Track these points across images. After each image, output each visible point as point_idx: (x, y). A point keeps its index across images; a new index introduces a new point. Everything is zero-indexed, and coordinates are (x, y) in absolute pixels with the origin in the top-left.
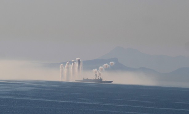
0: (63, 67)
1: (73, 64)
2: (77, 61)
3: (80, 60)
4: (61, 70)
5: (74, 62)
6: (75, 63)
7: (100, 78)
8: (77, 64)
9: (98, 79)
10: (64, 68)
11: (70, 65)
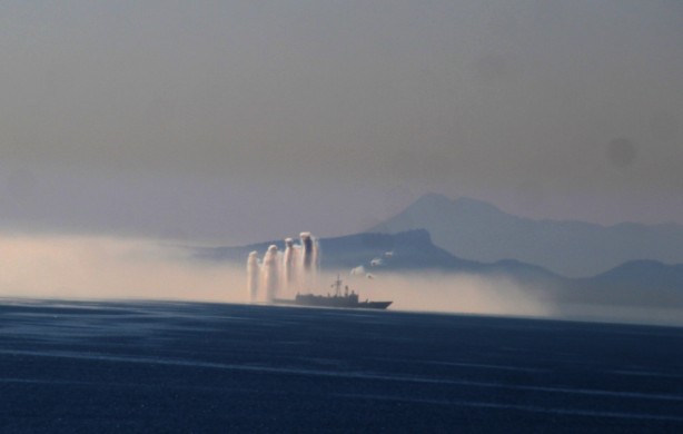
0: (258, 260)
1: (287, 249)
2: (302, 241)
3: (313, 238)
4: (249, 268)
5: (290, 244)
6: (295, 246)
7: (350, 293)
8: (301, 250)
9: (343, 295)
10: (261, 262)
11: (279, 253)
